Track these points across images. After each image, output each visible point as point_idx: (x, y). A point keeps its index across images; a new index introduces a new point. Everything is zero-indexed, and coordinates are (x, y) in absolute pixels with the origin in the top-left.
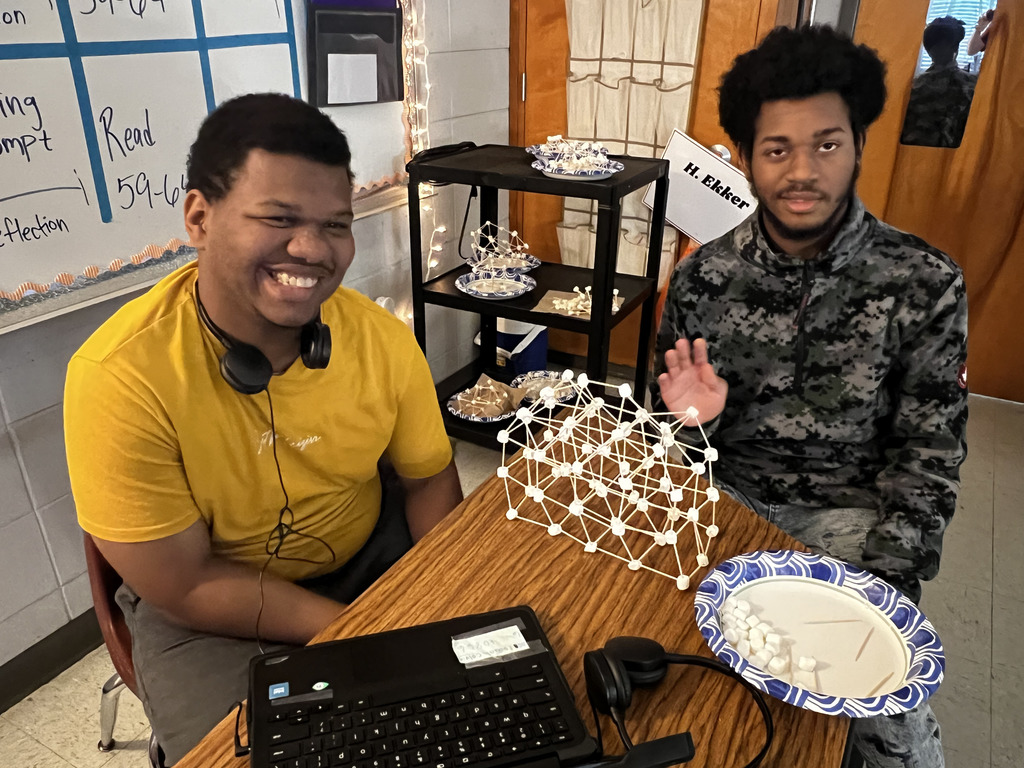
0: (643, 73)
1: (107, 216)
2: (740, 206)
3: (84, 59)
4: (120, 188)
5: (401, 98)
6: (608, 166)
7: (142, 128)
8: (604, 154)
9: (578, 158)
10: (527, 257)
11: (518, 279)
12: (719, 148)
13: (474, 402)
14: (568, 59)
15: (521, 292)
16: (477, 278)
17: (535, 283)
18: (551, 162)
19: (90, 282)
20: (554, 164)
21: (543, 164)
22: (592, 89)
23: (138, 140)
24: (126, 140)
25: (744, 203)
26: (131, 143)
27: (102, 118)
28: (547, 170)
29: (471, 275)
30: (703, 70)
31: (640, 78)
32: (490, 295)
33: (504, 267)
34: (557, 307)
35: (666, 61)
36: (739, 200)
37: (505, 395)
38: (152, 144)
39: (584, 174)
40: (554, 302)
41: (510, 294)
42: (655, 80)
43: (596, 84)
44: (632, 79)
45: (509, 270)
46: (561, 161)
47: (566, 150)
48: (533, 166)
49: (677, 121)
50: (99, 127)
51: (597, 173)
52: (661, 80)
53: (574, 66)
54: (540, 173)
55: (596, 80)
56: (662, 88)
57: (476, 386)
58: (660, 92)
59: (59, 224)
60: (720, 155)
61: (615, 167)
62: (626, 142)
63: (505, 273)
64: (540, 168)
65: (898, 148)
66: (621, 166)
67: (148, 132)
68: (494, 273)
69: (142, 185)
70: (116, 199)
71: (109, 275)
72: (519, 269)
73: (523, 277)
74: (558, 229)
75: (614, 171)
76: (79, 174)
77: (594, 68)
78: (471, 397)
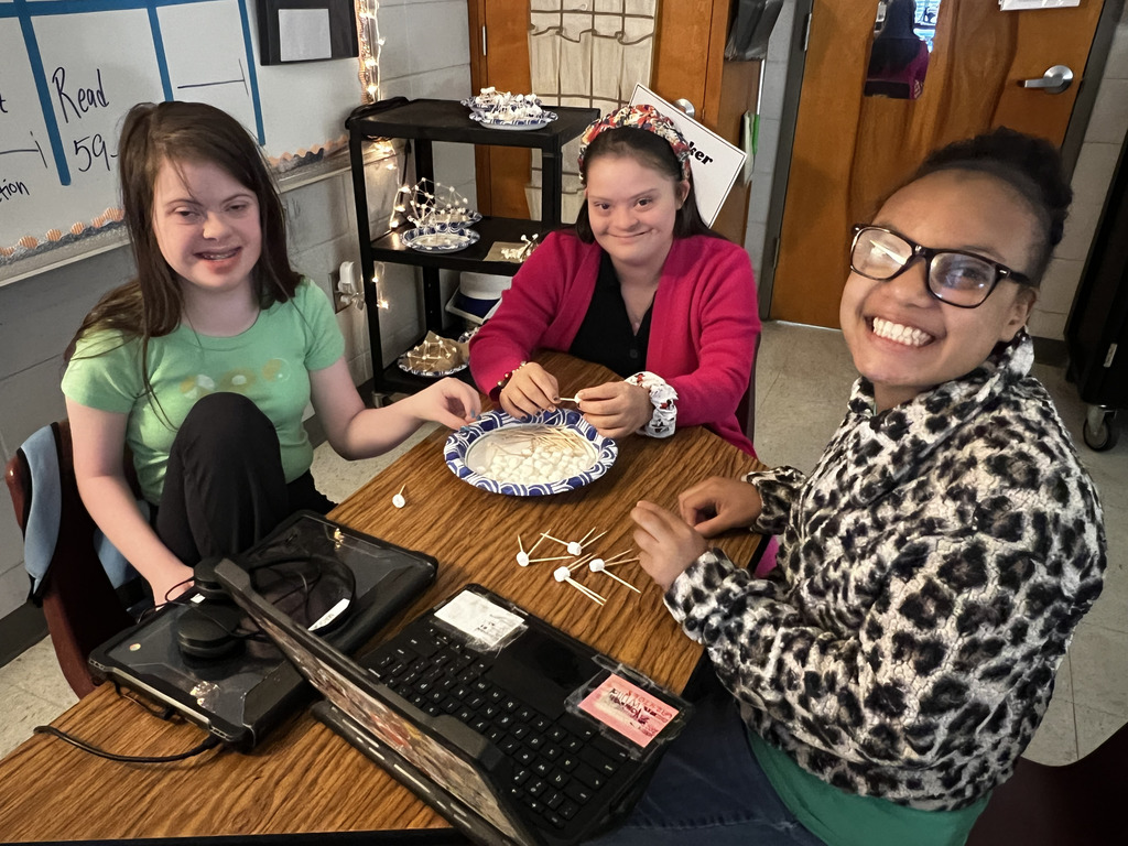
0: (605, 25)
1: (65, 178)
2: (704, 162)
3: (34, 19)
4: (77, 150)
5: (356, 54)
6: (543, 115)
7: (95, 89)
8: (538, 104)
9: (513, 109)
10: (467, 211)
11: (462, 233)
12: (683, 102)
13: (424, 358)
14: (528, 11)
15: (465, 245)
16: (421, 233)
17: (478, 236)
18: (487, 114)
19: (52, 245)
20: (490, 116)
21: (480, 116)
22: (554, 42)
23: (92, 101)
24: (80, 101)
25: (707, 158)
26: (85, 103)
27: (55, 78)
28: (485, 121)
29: (416, 231)
30: (664, 22)
31: (602, 31)
32: (434, 248)
33: (447, 222)
34: (507, 257)
35: (627, 12)
36: (703, 155)
37: (454, 349)
38: (106, 105)
39: (521, 123)
40: (503, 252)
41: (453, 247)
42: (617, 33)
43: (558, 38)
44: (594, 32)
45: (454, 225)
46: (496, 113)
47: (502, 103)
48: (471, 117)
49: (640, 75)
50: (52, 88)
51: (534, 122)
52: (623, 32)
53: (535, 19)
54: (478, 124)
55: (559, 33)
56: (624, 40)
57: (425, 342)
58: (621, 46)
59: (20, 186)
60: (684, 110)
61: (549, 116)
62: (591, 98)
63: (449, 229)
64: (477, 119)
65: (862, 100)
66: (554, 115)
67: (100, 92)
68: (438, 228)
69: (98, 147)
70: (74, 161)
71: (71, 239)
72: (463, 223)
73: (467, 231)
74: (527, 190)
75: (549, 120)
76: (36, 137)
77: (555, 20)
78: (421, 353)
